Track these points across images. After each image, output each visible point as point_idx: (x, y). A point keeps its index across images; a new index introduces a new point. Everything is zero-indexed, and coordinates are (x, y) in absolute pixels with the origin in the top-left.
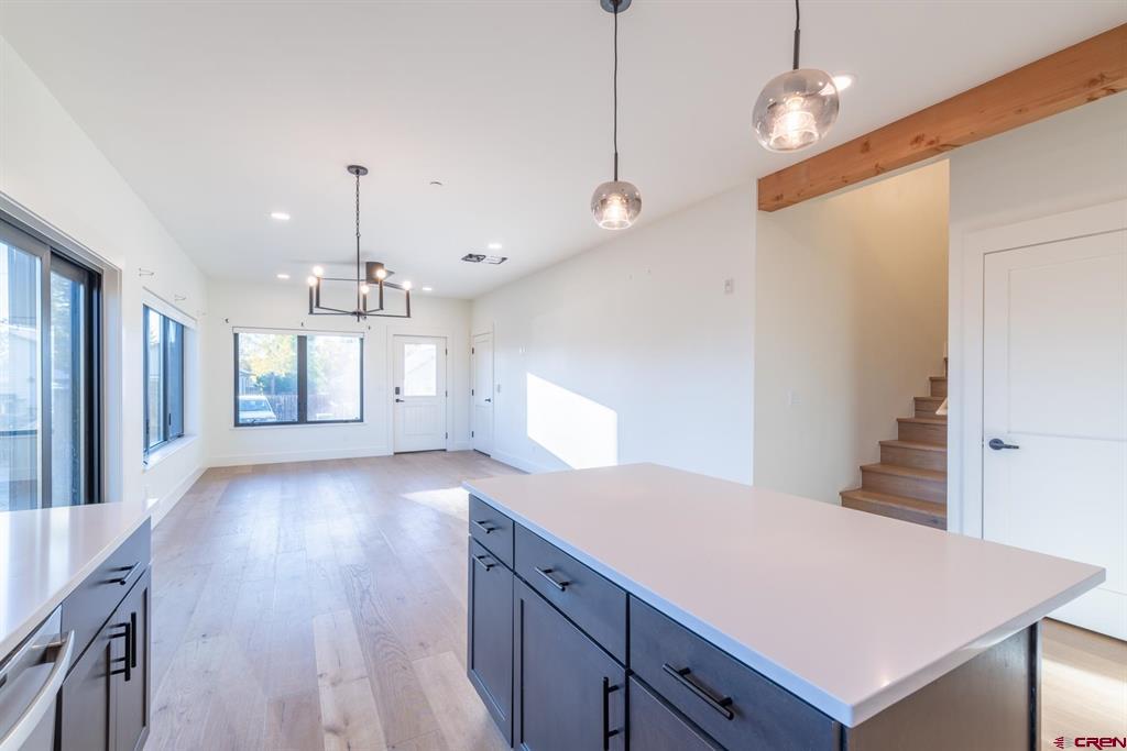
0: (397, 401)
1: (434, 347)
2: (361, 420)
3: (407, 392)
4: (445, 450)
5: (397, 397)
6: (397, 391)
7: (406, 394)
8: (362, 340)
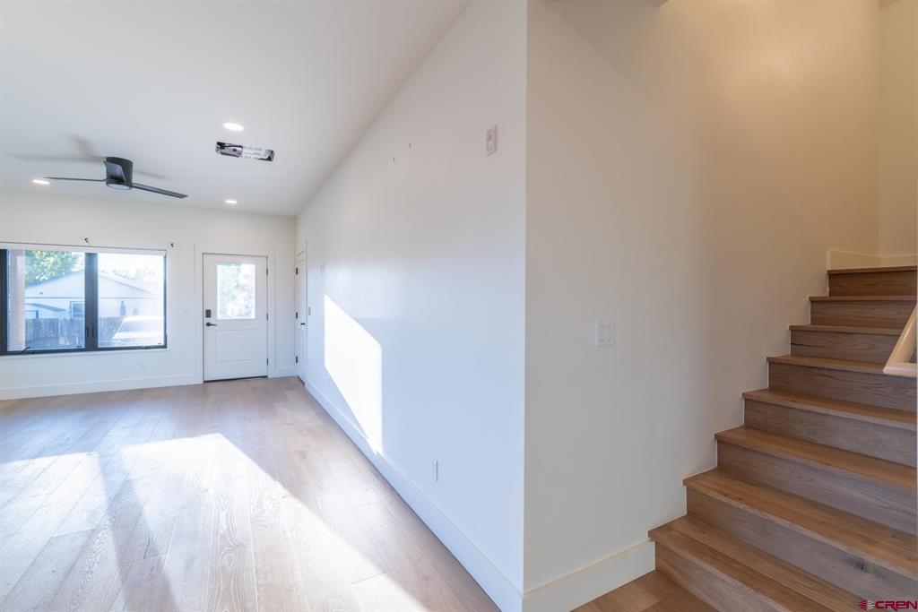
0: (208, 324)
1: (254, 266)
2: (165, 347)
3: (219, 316)
4: (266, 377)
5: (208, 320)
6: (208, 314)
7: (219, 317)
8: (165, 257)
